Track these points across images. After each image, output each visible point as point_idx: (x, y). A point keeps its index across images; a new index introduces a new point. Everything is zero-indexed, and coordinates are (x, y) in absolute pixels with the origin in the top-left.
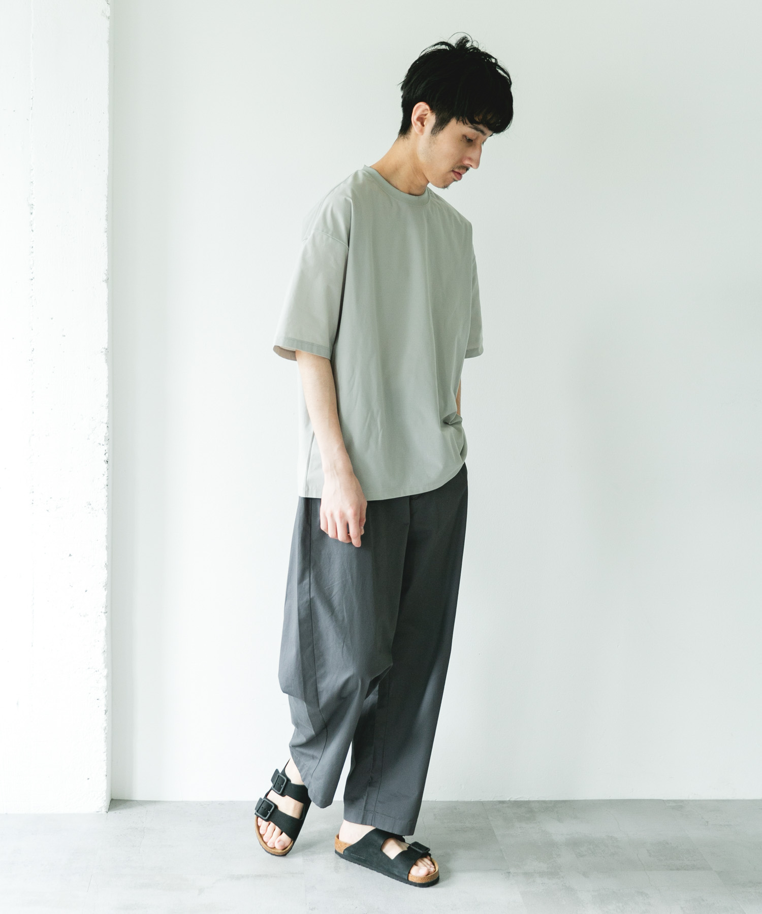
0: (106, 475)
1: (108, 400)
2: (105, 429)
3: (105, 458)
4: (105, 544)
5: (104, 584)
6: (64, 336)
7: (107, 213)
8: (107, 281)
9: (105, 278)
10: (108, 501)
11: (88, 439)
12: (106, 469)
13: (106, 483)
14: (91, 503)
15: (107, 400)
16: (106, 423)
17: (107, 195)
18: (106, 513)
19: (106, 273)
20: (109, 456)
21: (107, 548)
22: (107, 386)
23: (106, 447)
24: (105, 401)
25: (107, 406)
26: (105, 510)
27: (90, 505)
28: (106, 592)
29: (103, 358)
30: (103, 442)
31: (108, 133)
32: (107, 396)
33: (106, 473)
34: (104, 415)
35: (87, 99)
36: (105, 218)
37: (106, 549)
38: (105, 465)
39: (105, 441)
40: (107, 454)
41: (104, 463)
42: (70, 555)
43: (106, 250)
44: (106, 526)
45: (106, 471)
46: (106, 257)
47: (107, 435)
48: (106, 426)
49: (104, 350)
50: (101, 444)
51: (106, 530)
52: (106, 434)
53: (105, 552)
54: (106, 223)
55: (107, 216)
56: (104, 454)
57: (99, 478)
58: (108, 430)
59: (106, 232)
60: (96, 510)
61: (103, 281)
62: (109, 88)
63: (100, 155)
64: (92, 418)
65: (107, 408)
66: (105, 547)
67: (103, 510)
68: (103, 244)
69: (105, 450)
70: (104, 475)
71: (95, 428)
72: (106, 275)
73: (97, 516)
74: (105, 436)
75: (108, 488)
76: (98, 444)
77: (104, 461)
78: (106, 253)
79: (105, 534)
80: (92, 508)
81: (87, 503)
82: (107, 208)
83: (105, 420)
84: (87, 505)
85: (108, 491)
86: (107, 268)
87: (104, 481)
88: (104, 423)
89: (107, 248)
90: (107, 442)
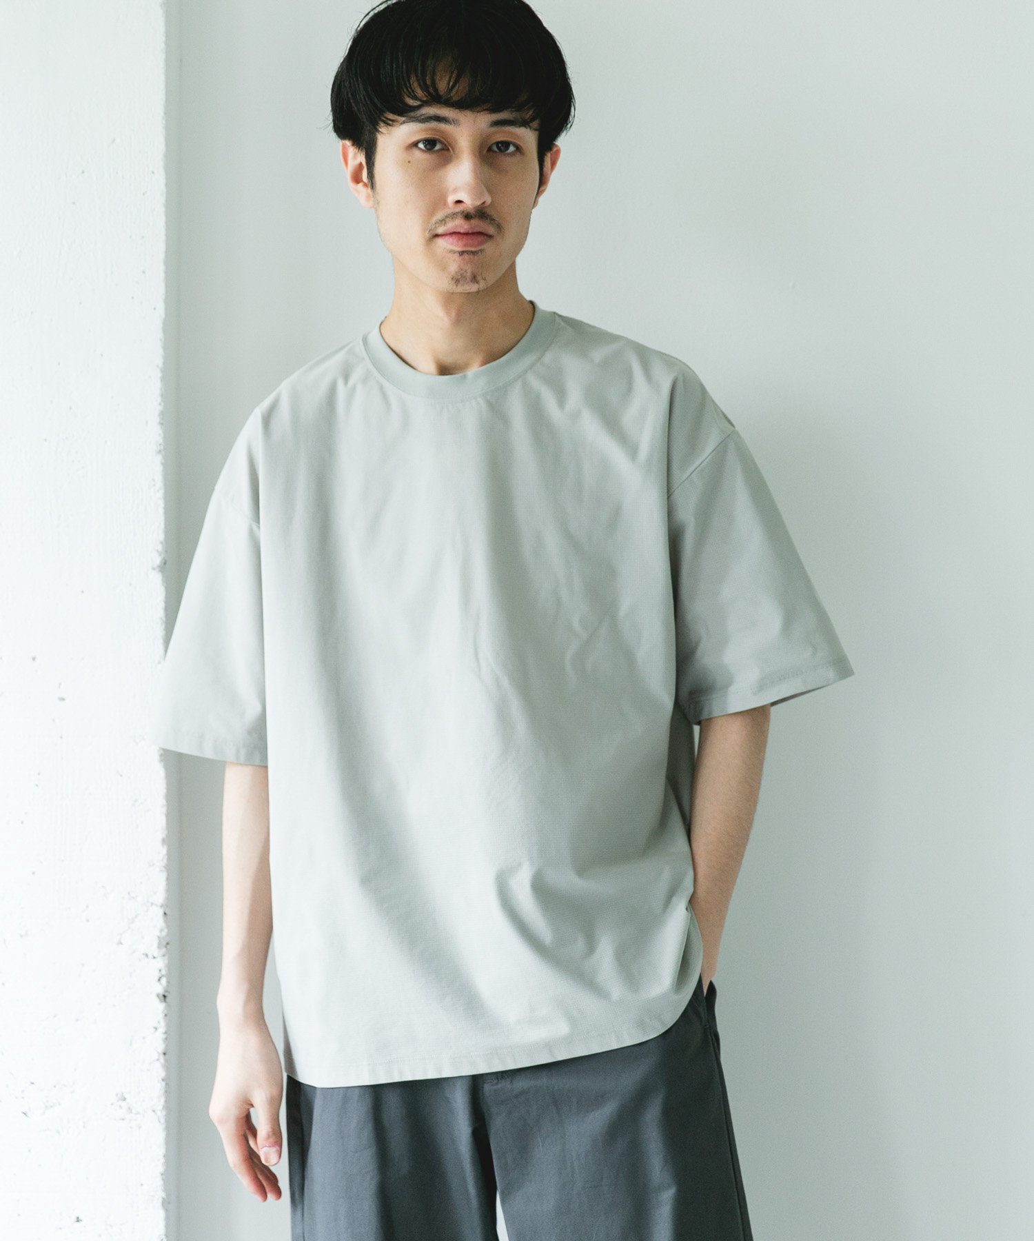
0: (162, 1030)
2: (159, 922)
3: (160, 989)
4: (161, 1194)
6: (63, 699)
7: (161, 408)
8: (164, 566)
9: (158, 560)
10: (166, 1092)
11: (120, 943)
12: (161, 1016)
13: (161, 1047)
14: (126, 1096)
15: (164, 851)
16: (161, 906)
17: (161, 365)
18: (163, 1120)
19: (160, 549)
20: (168, 982)
21: (166, 1203)
22: (164, 817)
23: (159, 964)
24: (159, 853)
25: (164, 864)
26: (159, 1113)
27: (125, 1099)
30: (154, 950)
31: (164, 219)
32: (163, 841)
33: (163, 1023)
34: (156, 886)
35: (114, 140)
36: (158, 420)
37: (163, 1203)
38: (160, 1007)
39: (159, 947)
40: (164, 980)
41: (157, 1000)
42: (78, 1220)
43: (160, 494)
44: (161, 1151)
45: (162, 1021)
46: (161, 511)
47: (164, 933)
48: (161, 912)
50: (150, 956)
51: (162, 1160)
52: (161, 931)
53: (161, 1214)
54: (161, 432)
55: (162, 414)
56: (157, 978)
57: (144, 1038)
58: (166, 922)
59: (160, 452)
60: (137, 1113)
61: (154, 569)
62: (165, 114)
63: (144, 272)
64: (129, 893)
65: (163, 869)
66: (160, 1200)
67: (154, 1111)
68: (153, 480)
69: (160, 970)
70: (156, 1029)
71: (136, 916)
72: (160, 555)
73: (140, 1127)
74: (159, 937)
75: (166, 1061)
76: (143, 954)
77: (158, 996)
78: (161, 504)
79: (160, 1168)
80: (129, 1108)
81: (117, 1095)
82: (162, 396)
83: (160, 896)
84: (118, 1101)
85: (167, 1068)
86: (162, 537)
87: (157, 1042)
88: (157, 905)
89: (162, 490)
90: (164, 949)
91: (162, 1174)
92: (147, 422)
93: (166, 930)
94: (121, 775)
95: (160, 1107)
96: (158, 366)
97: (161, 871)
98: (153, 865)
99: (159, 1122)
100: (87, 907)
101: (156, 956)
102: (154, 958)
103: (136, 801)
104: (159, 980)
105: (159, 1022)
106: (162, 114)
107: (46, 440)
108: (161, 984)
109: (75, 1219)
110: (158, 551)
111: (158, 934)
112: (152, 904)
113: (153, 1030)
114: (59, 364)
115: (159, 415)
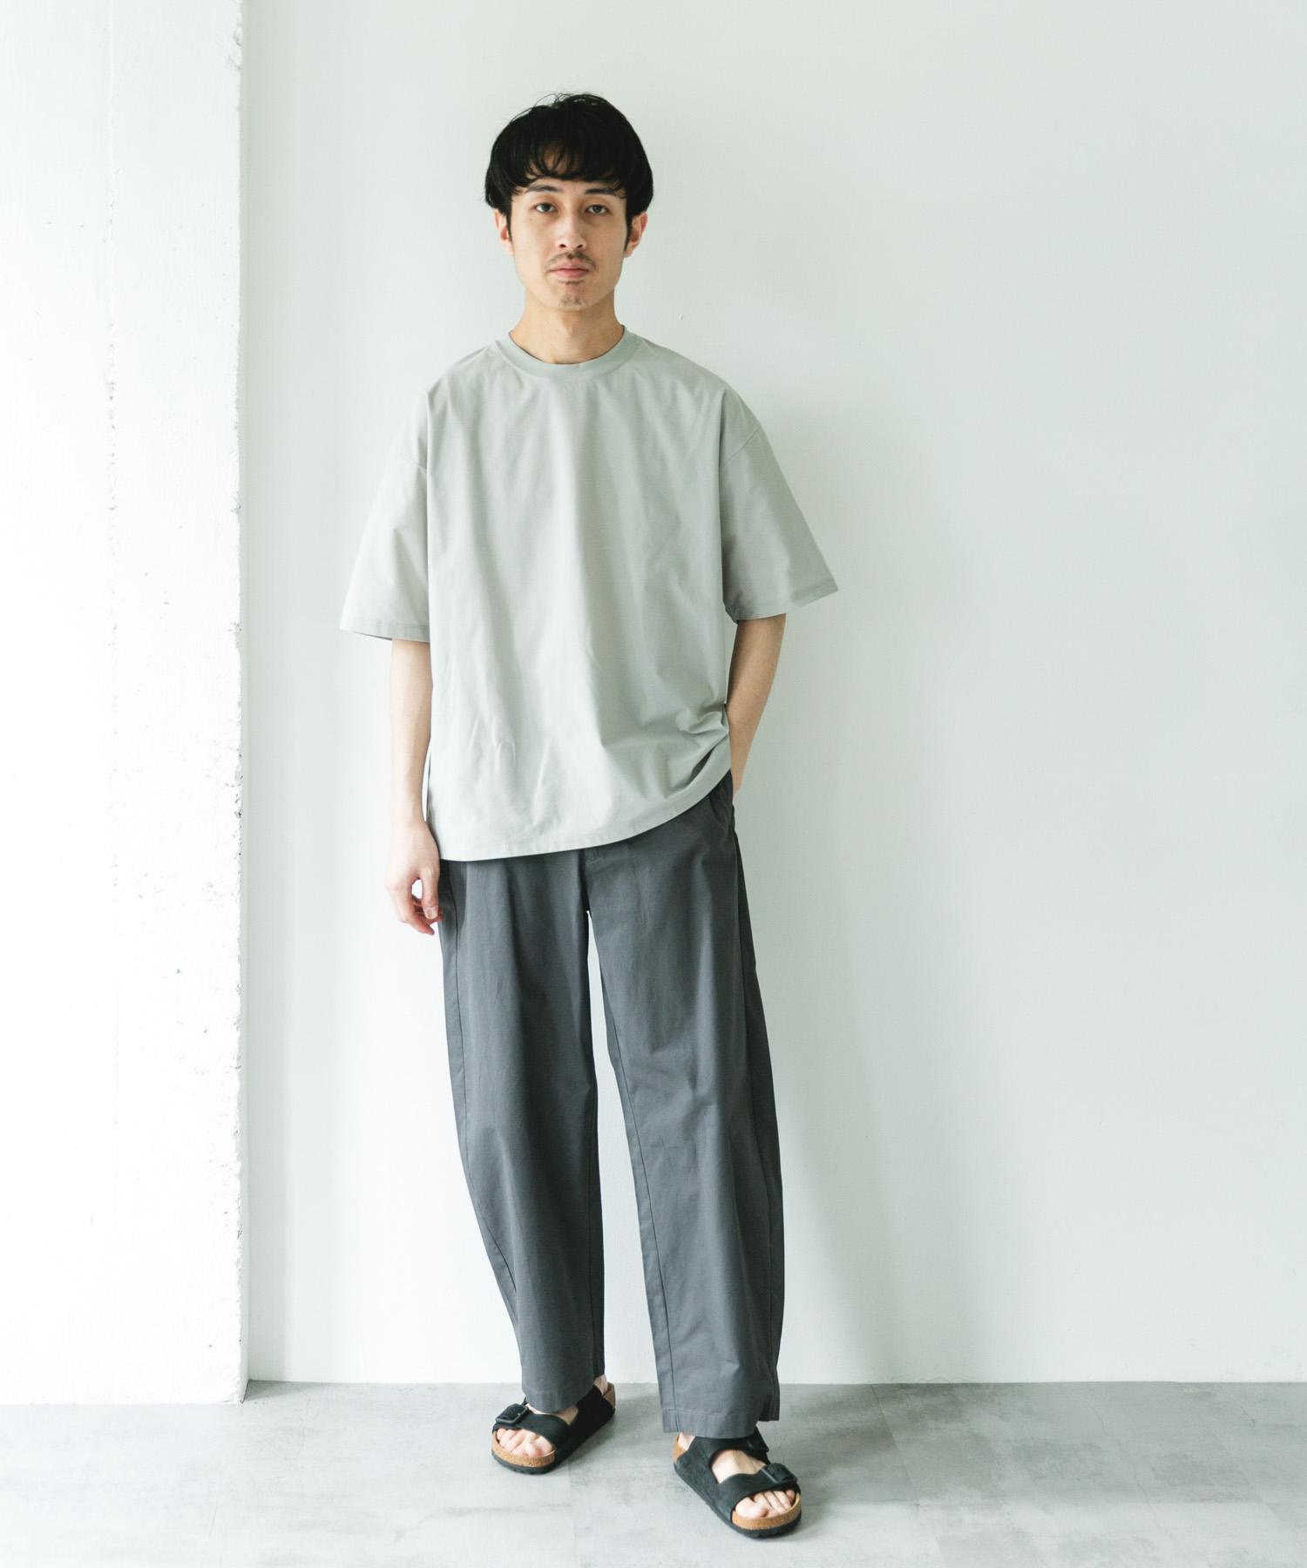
0: (238, 837)
1: (240, 711)
2: (236, 761)
3: (236, 808)
4: (237, 953)
5: (235, 1020)
7: (237, 397)
8: (238, 510)
9: (235, 505)
10: (241, 881)
11: (208, 776)
12: (237, 828)
13: (237, 850)
14: (213, 884)
16: (238, 750)
17: (237, 366)
18: (238, 901)
19: (236, 497)
20: (242, 803)
21: (240, 959)
22: (239, 687)
23: (237, 790)
24: (235, 712)
25: (239, 720)
26: (236, 896)
27: (212, 886)
28: (239, 1032)
29: (232, 640)
30: (232, 781)
31: (239, 261)
32: (239, 703)
33: (239, 833)
34: (234, 736)
36: (234, 405)
37: (239, 961)
38: (237, 821)
39: (236, 779)
40: (239, 802)
41: (234, 816)
42: (178, 971)
43: (237, 458)
44: (238, 923)
45: (238, 831)
46: (237, 470)
47: (240, 769)
48: (237, 754)
49: (233, 627)
50: (230, 785)
51: (238, 929)
52: (237, 767)
53: (237, 966)
54: (236, 413)
55: (238, 400)
57: (225, 842)
58: (240, 761)
59: (236, 428)
60: (221, 896)
61: (232, 511)
62: (240, 186)
63: (225, 300)
64: (214, 741)
65: (238, 724)
66: (237, 957)
67: (232, 894)
68: (232, 448)
69: (237, 795)
70: (234, 836)
71: (220, 757)
72: (237, 501)
73: (223, 906)
74: (235, 772)
75: (241, 859)
76: (225, 784)
77: (235, 813)
78: (237, 465)
79: (237, 935)
80: (215, 892)
81: (206, 883)
82: (238, 388)
83: (237, 744)
84: (207, 887)
85: (241, 863)
86: (238, 488)
87: (235, 846)
88: (234, 749)
89: (238, 456)
90: (240, 781)
91: (238, 939)
92: (227, 407)
93: (241, 767)
95: (236, 892)
98: (232, 721)
99: (236, 902)
100: (185, 751)
101: (233, 785)
103: (219, 676)
104: (236, 802)
105: (236, 832)
106: (238, 187)
108: (237, 805)
109: (176, 971)
111: (235, 770)
112: (231, 748)
113: (232, 837)
115: (235, 402)
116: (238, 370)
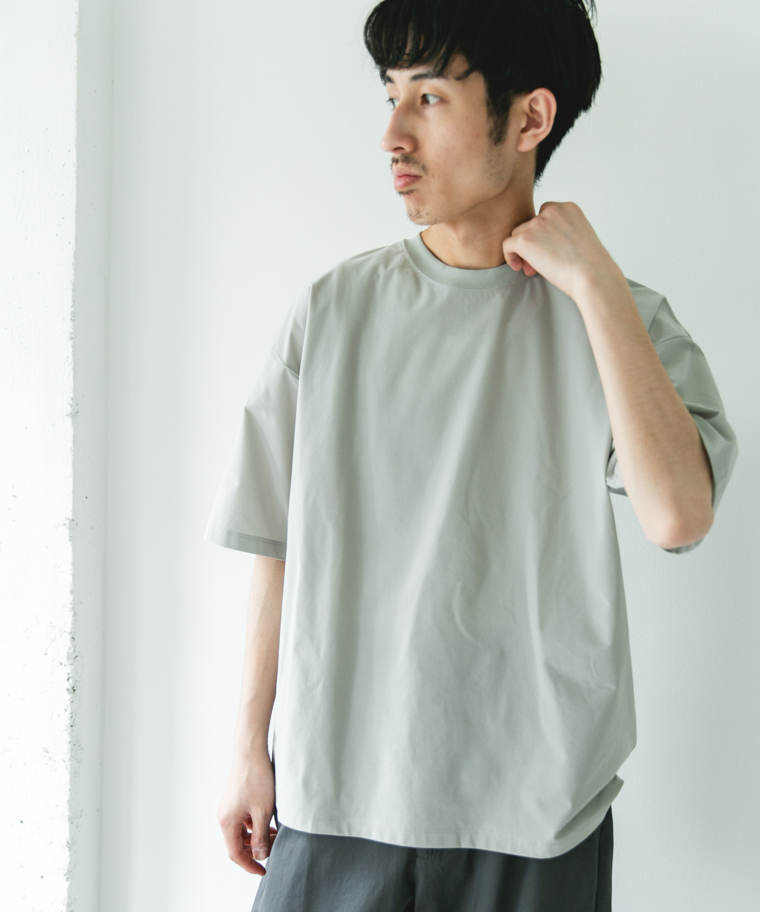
0: (69, 711)
1: (72, 599)
2: (69, 643)
3: (68, 685)
5: (66, 872)
6: (16, 497)
7: (72, 309)
8: (74, 414)
9: (69, 410)
10: (71, 750)
11: (46, 654)
12: (69, 702)
13: (69, 722)
14: (48, 749)
16: (70, 633)
17: (73, 281)
18: (69, 768)
19: (71, 403)
20: (73, 681)
21: (70, 819)
22: (71, 577)
23: (68, 669)
24: (69, 599)
25: (71, 606)
26: (67, 763)
27: (48, 752)
28: (69, 883)
29: (65, 534)
30: (65, 661)
31: (75, 182)
32: (71, 592)
34: (67, 620)
35: (47, 129)
36: (70, 317)
38: (68, 697)
39: (68, 659)
40: (71, 680)
41: (66, 692)
42: (22, 822)
43: (71, 367)
44: (68, 787)
45: (69, 706)
46: (72, 378)
47: (72, 650)
48: (69, 637)
49: (67, 522)
50: (63, 664)
51: (69, 792)
52: (69, 649)
53: (67, 825)
54: (72, 325)
56: (67, 678)
57: (59, 715)
58: (72, 643)
59: (71, 339)
60: (55, 761)
61: (68, 416)
62: (77, 110)
63: (64, 218)
64: (51, 623)
65: (71, 610)
66: (68, 817)
67: (64, 761)
68: (67, 357)
69: (69, 674)
70: (66, 710)
71: (55, 638)
72: (71, 407)
73: (56, 770)
74: (68, 653)
75: (72, 730)
76: (59, 663)
77: (67, 689)
78: (72, 373)
80: (50, 758)
81: (43, 748)
82: (73, 301)
83: (71, 626)
84: (44, 752)
85: (71, 735)
86: (72, 395)
87: (66, 718)
88: (67, 633)
89: (72, 365)
90: (71, 661)
91: (68, 801)
92: (64, 319)
94: (47, 548)
95: (68, 760)
96: (71, 281)
97: (70, 611)
98: (65, 607)
99: (67, 768)
100: (28, 629)
101: (66, 664)
102: (65, 666)
103: (56, 565)
104: (68, 680)
105: (67, 706)
106: (75, 111)
107: (6, 328)
108: (69, 682)
109: (20, 821)
110: (70, 404)
111: (67, 650)
112: (64, 631)
113: (64, 711)
114: (14, 278)
115: (71, 314)
116: (74, 285)
